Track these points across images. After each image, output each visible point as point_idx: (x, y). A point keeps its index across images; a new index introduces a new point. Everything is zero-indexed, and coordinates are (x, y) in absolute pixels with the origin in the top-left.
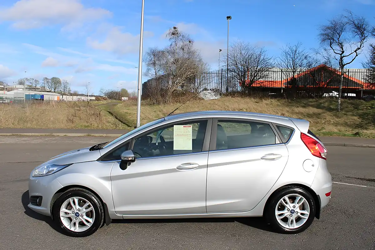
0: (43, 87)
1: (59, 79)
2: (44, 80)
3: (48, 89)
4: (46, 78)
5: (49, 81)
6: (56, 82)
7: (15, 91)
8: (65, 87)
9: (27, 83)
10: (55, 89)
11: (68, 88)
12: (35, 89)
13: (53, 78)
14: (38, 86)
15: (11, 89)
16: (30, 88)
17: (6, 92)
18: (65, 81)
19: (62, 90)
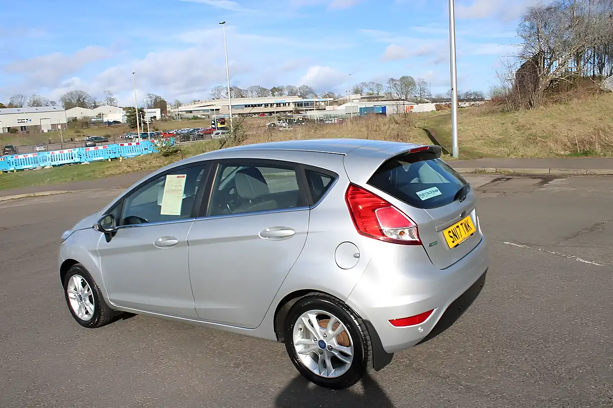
0: (388, 93)
1: (412, 78)
2: (390, 81)
3: (396, 96)
4: (393, 80)
5: (397, 82)
6: (407, 83)
7: (348, 104)
8: (422, 90)
9: (366, 91)
10: (406, 95)
11: (426, 91)
12: (377, 98)
13: (403, 78)
14: (381, 94)
15: (344, 102)
16: (370, 98)
17: (336, 107)
18: (422, 81)
19: (417, 95)
